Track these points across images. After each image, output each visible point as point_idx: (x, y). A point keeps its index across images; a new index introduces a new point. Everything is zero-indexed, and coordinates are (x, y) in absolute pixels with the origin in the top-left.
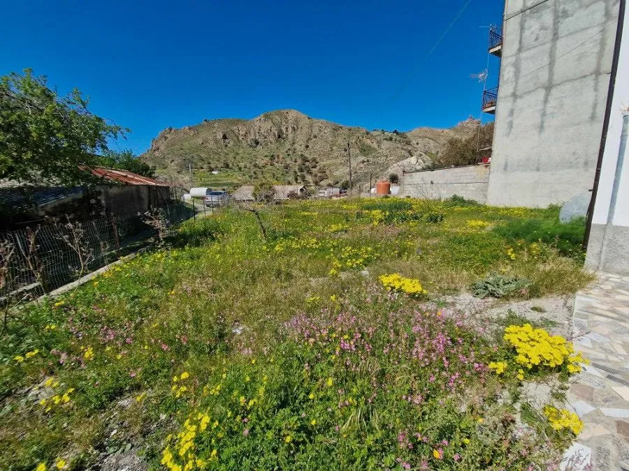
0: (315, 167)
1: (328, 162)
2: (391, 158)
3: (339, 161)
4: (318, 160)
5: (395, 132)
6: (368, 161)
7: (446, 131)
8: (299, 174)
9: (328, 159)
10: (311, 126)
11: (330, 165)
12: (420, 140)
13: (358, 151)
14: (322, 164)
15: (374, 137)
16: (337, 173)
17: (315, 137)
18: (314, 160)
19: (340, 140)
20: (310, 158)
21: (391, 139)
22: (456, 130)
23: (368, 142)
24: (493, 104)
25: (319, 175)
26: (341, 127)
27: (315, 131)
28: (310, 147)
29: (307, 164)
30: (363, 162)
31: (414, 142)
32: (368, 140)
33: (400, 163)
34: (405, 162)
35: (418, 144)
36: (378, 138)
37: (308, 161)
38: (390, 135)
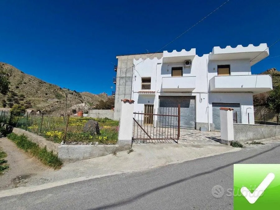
0: (22, 100)
1: (33, 98)
2: (73, 102)
3: (41, 99)
4: (25, 96)
5: (75, 91)
6: (60, 102)
7: (96, 95)
8: (8, 102)
9: (33, 96)
10: (23, 77)
11: (34, 101)
12: (86, 97)
13: (54, 96)
14: (28, 99)
15: (64, 91)
16: (39, 106)
17: (25, 83)
18: (22, 96)
19: (43, 89)
20: (19, 94)
21: (72, 94)
22: (99, 96)
23: (61, 93)
24: (114, 95)
25: (25, 105)
26: (45, 83)
27: (26, 80)
28: (20, 88)
29: (16, 97)
30: (58, 102)
31: (83, 97)
32: (60, 92)
33: (77, 105)
34: (80, 105)
35: (85, 98)
36: (66, 92)
37: (17, 96)
38: (72, 92)
